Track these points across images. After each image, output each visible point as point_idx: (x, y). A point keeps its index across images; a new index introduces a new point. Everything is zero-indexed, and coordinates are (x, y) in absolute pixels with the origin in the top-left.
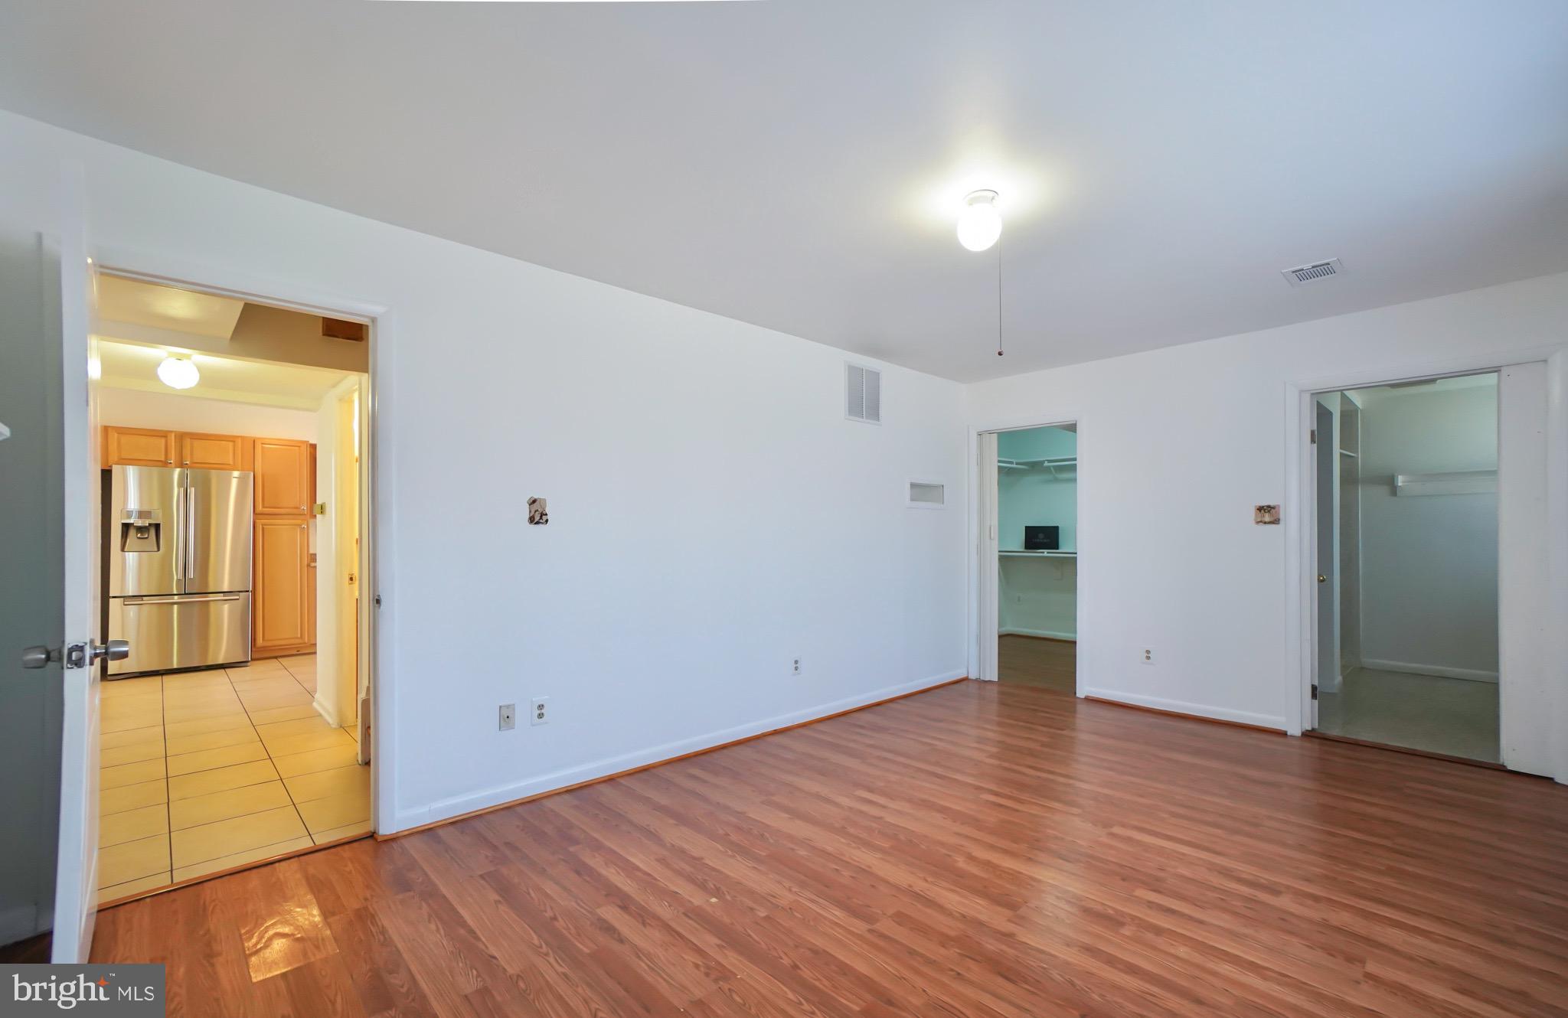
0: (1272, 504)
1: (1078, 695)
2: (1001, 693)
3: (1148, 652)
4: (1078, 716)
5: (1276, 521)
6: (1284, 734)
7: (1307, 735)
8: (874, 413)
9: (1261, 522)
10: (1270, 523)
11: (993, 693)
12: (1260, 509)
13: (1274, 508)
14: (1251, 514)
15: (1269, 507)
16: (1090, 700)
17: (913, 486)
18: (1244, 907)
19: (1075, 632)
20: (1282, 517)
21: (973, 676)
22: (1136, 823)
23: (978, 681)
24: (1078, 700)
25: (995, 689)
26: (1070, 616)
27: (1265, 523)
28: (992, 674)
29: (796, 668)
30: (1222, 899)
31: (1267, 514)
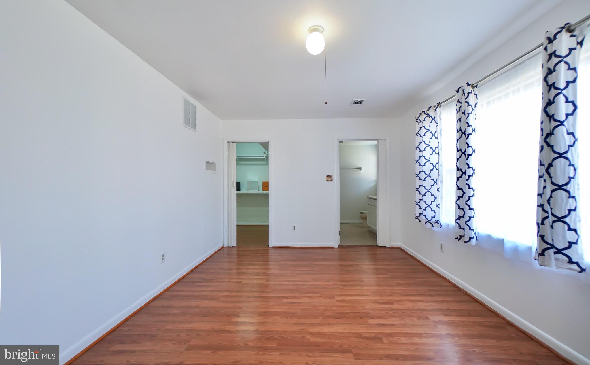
0: (331, 175)
1: (270, 246)
2: (237, 251)
3: (294, 227)
4: (270, 255)
5: (331, 181)
6: (333, 248)
7: (339, 247)
8: (194, 126)
9: (328, 181)
10: (330, 181)
11: (235, 251)
12: (328, 176)
13: (331, 176)
14: (325, 178)
15: (330, 176)
16: (275, 248)
17: (207, 163)
18: (394, 313)
19: (268, 221)
20: (333, 179)
21: (225, 245)
22: (339, 293)
23: (228, 247)
24: (270, 249)
25: (235, 249)
26: (266, 216)
27: (329, 181)
28: (234, 243)
29: (163, 259)
30: (387, 313)
31: (329, 178)
